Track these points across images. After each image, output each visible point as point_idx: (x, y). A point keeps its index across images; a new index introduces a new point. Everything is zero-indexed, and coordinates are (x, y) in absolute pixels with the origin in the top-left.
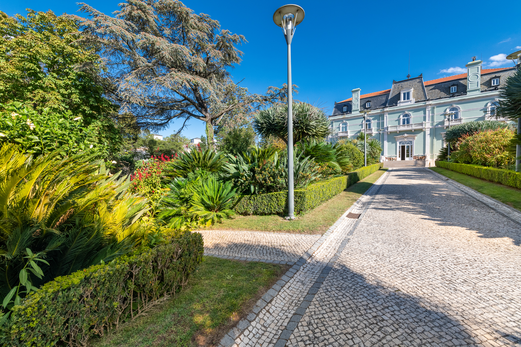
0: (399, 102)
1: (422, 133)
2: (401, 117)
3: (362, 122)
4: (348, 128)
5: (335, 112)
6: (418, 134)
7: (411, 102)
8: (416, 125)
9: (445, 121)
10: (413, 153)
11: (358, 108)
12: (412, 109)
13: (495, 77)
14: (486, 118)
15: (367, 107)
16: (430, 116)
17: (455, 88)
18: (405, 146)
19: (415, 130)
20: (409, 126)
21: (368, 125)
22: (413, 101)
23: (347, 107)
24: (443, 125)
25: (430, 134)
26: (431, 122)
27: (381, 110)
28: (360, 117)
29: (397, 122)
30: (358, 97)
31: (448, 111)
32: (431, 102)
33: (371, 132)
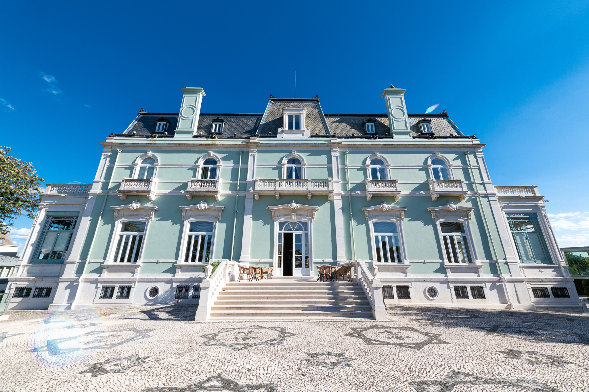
0: (280, 130)
1: (327, 205)
2: (285, 161)
3: (197, 162)
4: (157, 171)
5: (134, 129)
6: (319, 206)
7: (303, 135)
8: (315, 184)
9: (367, 182)
10: (310, 256)
11: (191, 127)
12: (305, 149)
13: (425, 121)
14: (431, 185)
15: (213, 131)
16: (339, 168)
17: (372, 126)
18: (292, 234)
19: (313, 196)
20: (300, 183)
21: (209, 170)
22: (307, 133)
23: (168, 124)
24: (364, 192)
25: (343, 208)
26: (342, 182)
27: (243, 141)
28: (192, 150)
29: (277, 172)
30: (195, 105)
31: (369, 163)
32: (338, 141)
33: (214, 188)
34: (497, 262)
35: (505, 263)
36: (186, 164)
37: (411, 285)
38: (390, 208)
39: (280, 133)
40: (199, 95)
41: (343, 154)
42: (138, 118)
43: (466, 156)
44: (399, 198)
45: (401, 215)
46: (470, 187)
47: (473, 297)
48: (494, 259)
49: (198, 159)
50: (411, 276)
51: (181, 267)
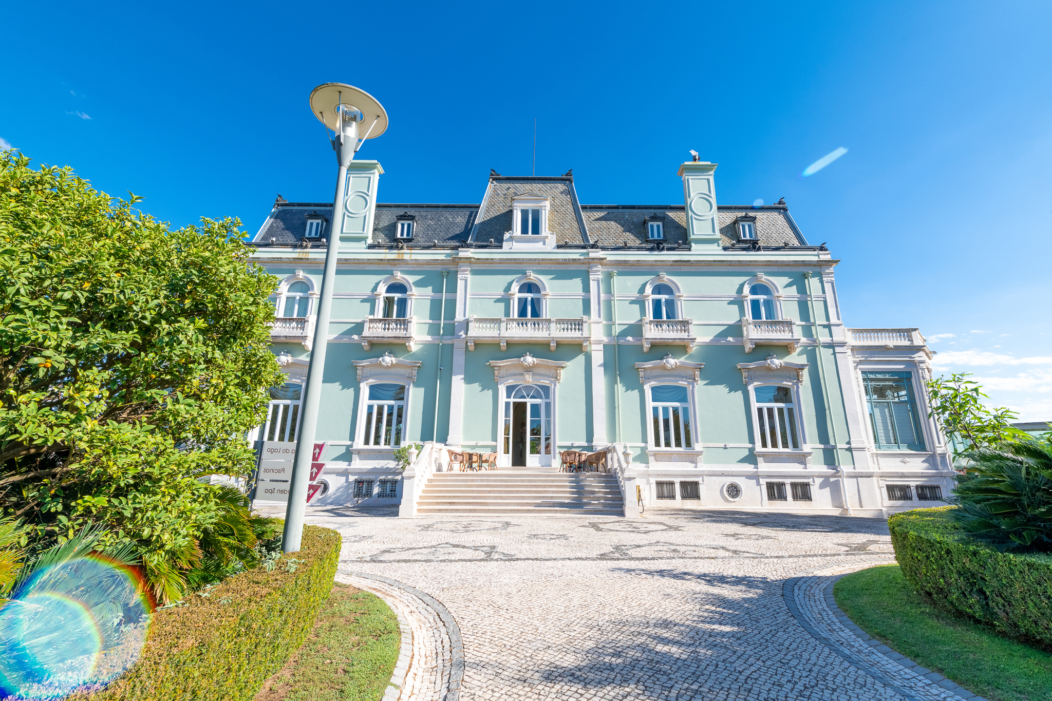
0: (507, 235)
1: (581, 358)
2: (515, 288)
3: (375, 289)
4: (312, 305)
5: (270, 232)
6: (568, 360)
7: (544, 244)
8: (562, 326)
9: (644, 322)
10: (552, 437)
11: (363, 230)
12: (547, 269)
13: (746, 218)
14: (745, 329)
15: (399, 236)
16: (602, 299)
17: (658, 226)
18: (525, 403)
19: (558, 344)
20: (538, 325)
21: (396, 303)
22: (552, 241)
23: (325, 223)
24: (639, 338)
25: (605, 365)
26: (604, 322)
27: (448, 255)
28: (367, 268)
29: (502, 306)
30: (368, 191)
31: (650, 292)
32: (600, 254)
33: (405, 332)
34: (834, 447)
35: (847, 450)
36: (358, 292)
37: (703, 481)
38: (678, 364)
39: (507, 241)
40: (374, 173)
41: (609, 276)
42: (274, 212)
43: (806, 281)
44: (694, 348)
45: (694, 375)
46: (808, 331)
47: (794, 498)
48: (832, 443)
49: (377, 284)
50: (703, 467)
51: (359, 452)
